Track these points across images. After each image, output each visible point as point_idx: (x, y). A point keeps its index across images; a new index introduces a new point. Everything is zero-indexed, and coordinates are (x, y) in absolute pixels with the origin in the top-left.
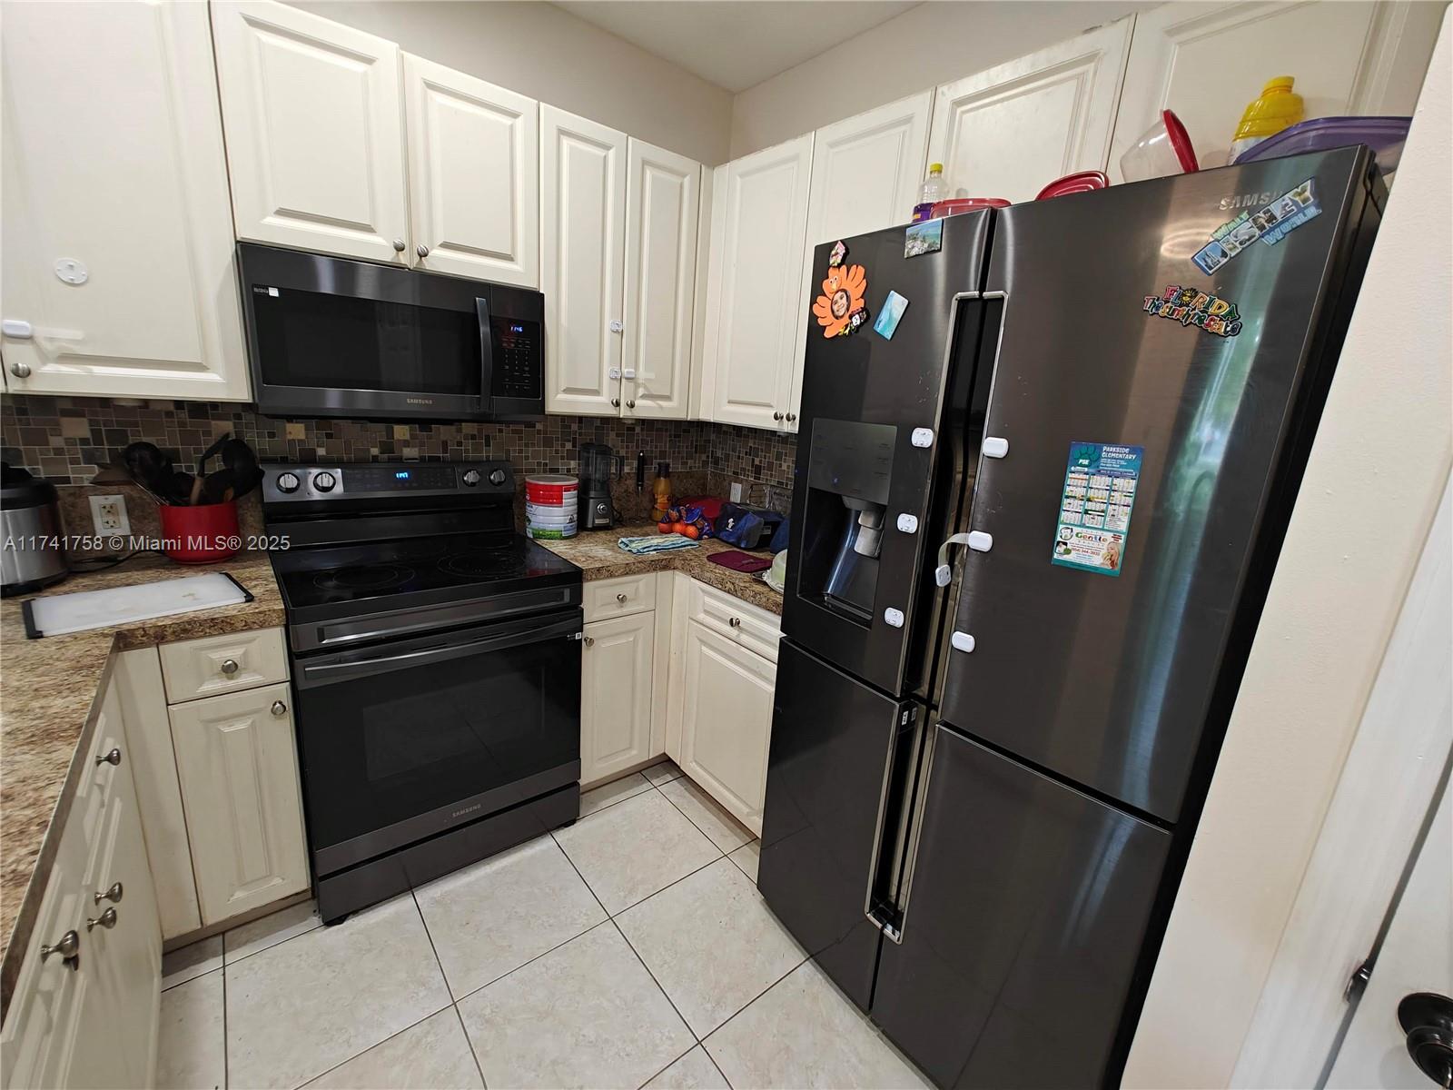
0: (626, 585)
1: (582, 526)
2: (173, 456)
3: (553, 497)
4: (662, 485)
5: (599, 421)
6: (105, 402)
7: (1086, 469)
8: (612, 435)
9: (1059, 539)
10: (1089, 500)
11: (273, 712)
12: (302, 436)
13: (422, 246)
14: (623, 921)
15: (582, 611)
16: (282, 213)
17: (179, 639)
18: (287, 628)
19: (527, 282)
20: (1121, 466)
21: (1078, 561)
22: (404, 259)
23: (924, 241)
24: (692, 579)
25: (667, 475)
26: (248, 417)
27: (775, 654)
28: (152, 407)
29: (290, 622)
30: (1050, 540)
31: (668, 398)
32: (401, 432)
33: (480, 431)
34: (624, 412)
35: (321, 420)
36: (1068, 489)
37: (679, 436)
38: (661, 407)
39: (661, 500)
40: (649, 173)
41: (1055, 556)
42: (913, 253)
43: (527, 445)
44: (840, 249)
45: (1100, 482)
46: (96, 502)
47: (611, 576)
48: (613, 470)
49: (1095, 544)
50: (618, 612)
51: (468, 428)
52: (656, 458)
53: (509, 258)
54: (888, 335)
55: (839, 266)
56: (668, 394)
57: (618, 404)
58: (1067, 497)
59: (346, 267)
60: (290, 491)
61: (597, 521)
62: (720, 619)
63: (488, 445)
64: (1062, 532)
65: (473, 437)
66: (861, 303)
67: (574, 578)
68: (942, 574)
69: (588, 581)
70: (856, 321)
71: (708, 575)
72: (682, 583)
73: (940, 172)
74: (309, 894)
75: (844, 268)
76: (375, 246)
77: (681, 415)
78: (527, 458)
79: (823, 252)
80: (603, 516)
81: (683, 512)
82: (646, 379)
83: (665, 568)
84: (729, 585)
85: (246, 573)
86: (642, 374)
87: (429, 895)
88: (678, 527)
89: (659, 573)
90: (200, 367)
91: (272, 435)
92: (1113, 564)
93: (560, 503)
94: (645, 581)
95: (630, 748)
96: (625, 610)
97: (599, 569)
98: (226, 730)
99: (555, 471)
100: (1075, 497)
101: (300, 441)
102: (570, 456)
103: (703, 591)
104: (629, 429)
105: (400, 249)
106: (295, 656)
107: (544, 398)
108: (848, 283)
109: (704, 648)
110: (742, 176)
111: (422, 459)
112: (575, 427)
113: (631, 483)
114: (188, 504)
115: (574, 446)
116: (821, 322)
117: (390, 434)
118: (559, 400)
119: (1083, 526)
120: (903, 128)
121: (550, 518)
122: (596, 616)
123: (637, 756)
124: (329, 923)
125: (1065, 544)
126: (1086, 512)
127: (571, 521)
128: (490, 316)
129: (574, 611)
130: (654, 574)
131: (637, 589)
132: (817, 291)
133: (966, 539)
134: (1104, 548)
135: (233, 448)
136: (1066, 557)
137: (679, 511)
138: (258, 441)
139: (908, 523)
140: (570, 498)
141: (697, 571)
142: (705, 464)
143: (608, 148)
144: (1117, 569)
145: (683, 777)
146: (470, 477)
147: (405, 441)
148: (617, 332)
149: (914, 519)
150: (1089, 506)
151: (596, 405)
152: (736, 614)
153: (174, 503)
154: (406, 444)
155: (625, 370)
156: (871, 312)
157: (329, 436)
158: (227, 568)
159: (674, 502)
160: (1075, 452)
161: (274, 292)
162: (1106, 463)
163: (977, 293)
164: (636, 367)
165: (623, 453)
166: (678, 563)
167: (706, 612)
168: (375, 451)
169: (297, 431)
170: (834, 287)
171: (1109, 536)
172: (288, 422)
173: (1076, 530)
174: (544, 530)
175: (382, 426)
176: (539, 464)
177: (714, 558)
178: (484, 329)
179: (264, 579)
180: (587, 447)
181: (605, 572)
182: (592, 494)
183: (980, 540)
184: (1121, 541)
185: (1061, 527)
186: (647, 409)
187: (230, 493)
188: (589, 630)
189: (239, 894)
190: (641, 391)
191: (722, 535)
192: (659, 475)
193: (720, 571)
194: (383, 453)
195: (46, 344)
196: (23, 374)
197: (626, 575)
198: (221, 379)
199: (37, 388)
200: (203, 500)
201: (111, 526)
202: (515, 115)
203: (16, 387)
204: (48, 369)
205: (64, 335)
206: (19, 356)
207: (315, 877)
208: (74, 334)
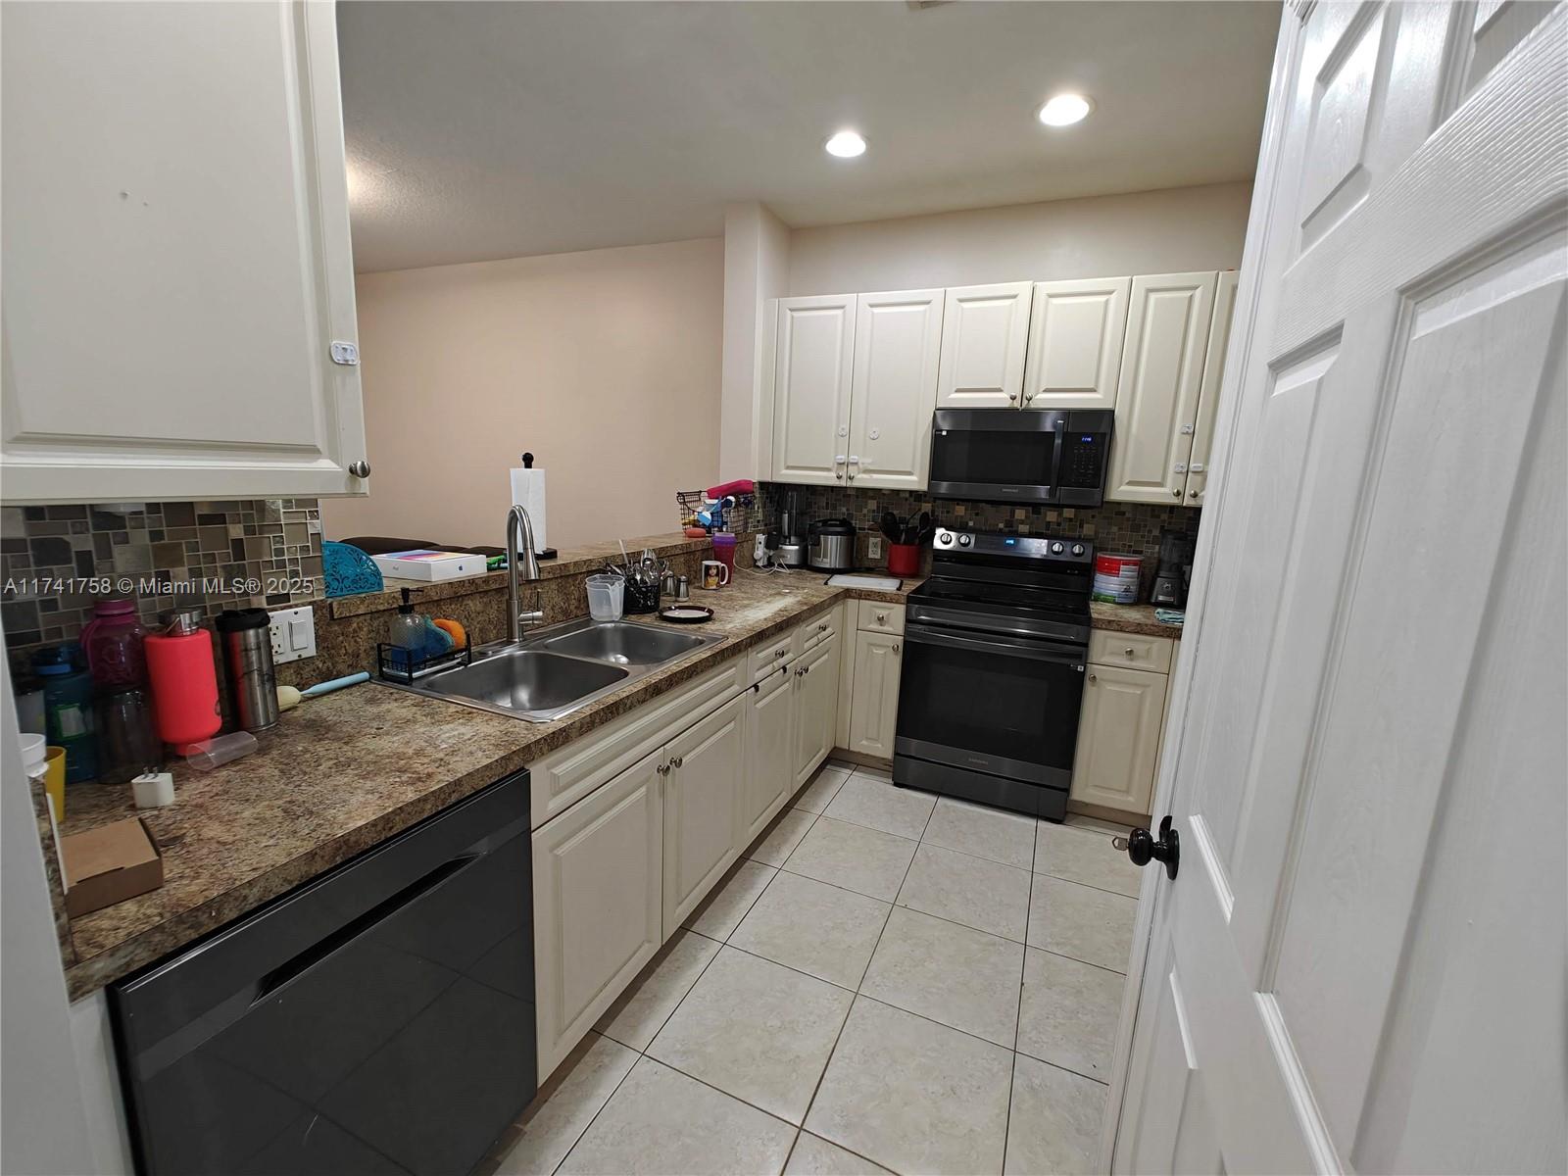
0: (1140, 643)
1: (1140, 598)
2: (901, 520)
3: (1112, 569)
6: (881, 491)
11: (895, 649)
12: (963, 514)
13: (1028, 394)
15: (1088, 650)
16: (958, 391)
17: (866, 599)
18: (908, 605)
19: (1107, 405)
22: (1017, 404)
26: (939, 502)
29: (912, 603)
32: (1020, 514)
34: (1188, 502)
46: (872, 540)
47: (1122, 630)
50: (1127, 663)
51: (1068, 513)
53: (1093, 390)
57: (1179, 494)
60: (946, 543)
65: (1071, 520)
69: (1099, 628)
74: (892, 766)
76: (1000, 400)
78: (1113, 539)
90: (910, 473)
91: (948, 512)
93: (1118, 575)
94: (1159, 644)
95: (1127, 792)
96: (1134, 664)
98: (876, 651)
101: (962, 517)
102: (1152, 540)
105: (1013, 398)
106: (907, 622)
107: (1104, 491)
112: (1164, 516)
114: (899, 544)
117: (1013, 514)
118: (1122, 489)
121: (1109, 585)
122: (1103, 660)
123: (1132, 803)
124: (895, 784)
127: (1128, 590)
129: (1081, 648)
130: (1170, 641)
131: (1148, 651)
135: (924, 517)
138: (942, 516)
140: (1130, 572)
143: (1196, 287)
146: (1055, 547)
147: (1023, 520)
148: (1187, 433)
151: (1161, 495)
153: (894, 543)
154: (1022, 522)
155: (1192, 465)
157: (977, 514)
158: (906, 580)
161: (944, 433)
168: (1001, 526)
169: (960, 510)
172: (958, 504)
174: (1101, 595)
175: (1008, 508)
176: (1120, 545)
178: (1058, 441)
179: (911, 585)
182: (1162, 574)
187: (917, 541)
188: (1094, 670)
189: (864, 742)
194: (1006, 527)
195: (861, 466)
196: (851, 478)
197: (1138, 633)
198: (916, 479)
199: (856, 484)
200: (905, 543)
201: (874, 553)
202: (1110, 293)
203: (849, 484)
204: (860, 476)
205: (866, 461)
206: (852, 470)
207: (896, 754)
208: (870, 461)
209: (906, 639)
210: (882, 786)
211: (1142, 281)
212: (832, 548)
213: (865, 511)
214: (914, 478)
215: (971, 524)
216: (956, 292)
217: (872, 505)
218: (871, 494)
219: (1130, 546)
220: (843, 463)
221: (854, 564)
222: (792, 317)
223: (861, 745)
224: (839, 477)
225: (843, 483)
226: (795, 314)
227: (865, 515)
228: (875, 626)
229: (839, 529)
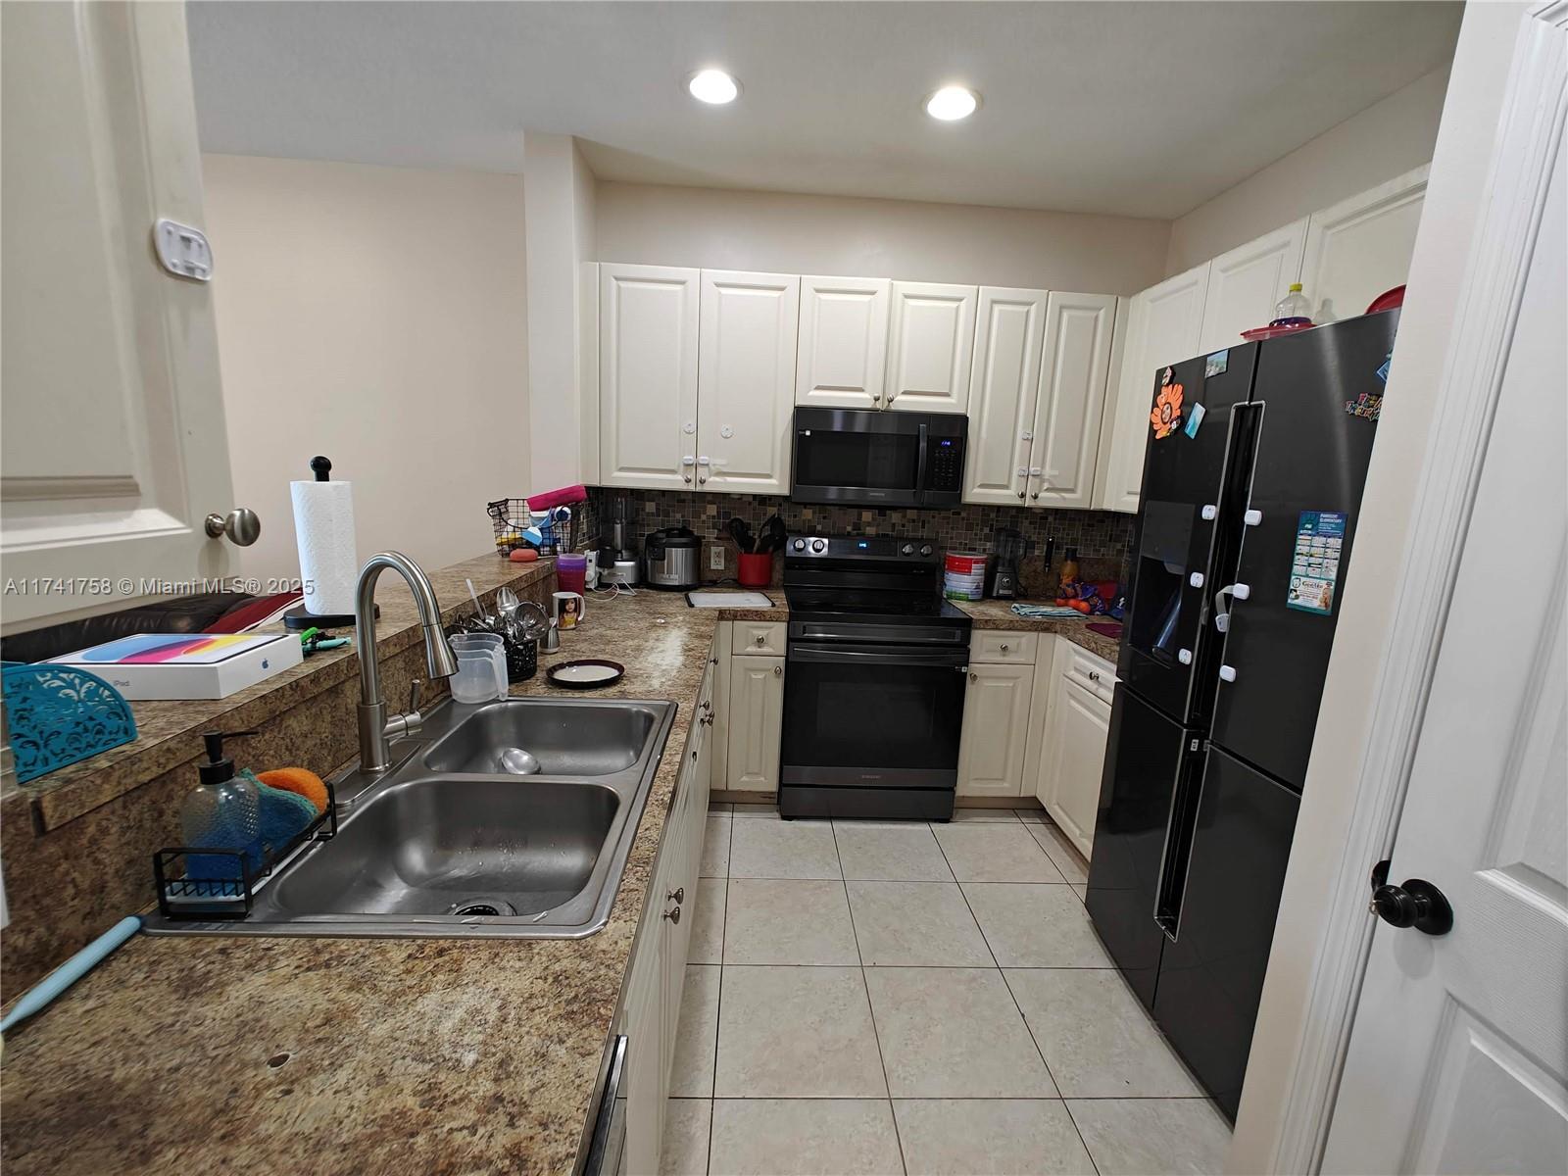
0: (1012, 639)
1: (986, 593)
2: (748, 527)
3: (964, 568)
4: (1069, 568)
5: (1014, 511)
6: (725, 496)
7: (1310, 532)
8: (1026, 523)
9: (1292, 587)
10: (1311, 556)
11: (776, 672)
12: (810, 517)
13: (891, 395)
14: (965, 887)
15: (969, 651)
16: (818, 388)
17: (741, 619)
18: (788, 623)
19: (959, 410)
20: (1332, 529)
21: (1303, 604)
22: (879, 405)
23: (1217, 366)
24: (1068, 641)
25: (1074, 559)
26: (785, 505)
27: (1110, 697)
28: (744, 499)
29: (792, 619)
30: (1285, 589)
31: (1072, 491)
32: (867, 516)
33: (919, 516)
34: (1029, 502)
35: (822, 506)
36: (1298, 547)
37: (1093, 526)
38: (1064, 499)
39: (1066, 580)
40: (1065, 315)
41: (1289, 601)
42: (1210, 375)
43: (952, 528)
44: (1169, 373)
45: (1319, 541)
46: (714, 550)
47: (997, 629)
48: (1021, 551)
49: (1315, 590)
50: (1000, 659)
51: (911, 514)
52: (1066, 544)
53: (947, 395)
54: (1193, 436)
55: (1168, 385)
56: (1072, 487)
57: (1023, 496)
58: (1298, 554)
59: (850, 414)
60: (800, 550)
61: (1001, 592)
62: (1084, 674)
63: (923, 527)
64: (1294, 582)
65: (914, 521)
66: (1178, 413)
67: (967, 624)
68: (1222, 621)
69: (976, 629)
70: (1174, 426)
71: (1079, 636)
72: (1062, 644)
73: (1300, 290)
74: (776, 801)
75: (1171, 386)
76: (863, 400)
77: (1085, 506)
78: (952, 538)
79: (1160, 373)
80: (1009, 588)
81: (1080, 593)
82: (1050, 476)
83: (1047, 630)
84: (1093, 645)
85: (772, 595)
86: (1048, 472)
87: (841, 827)
88: (1072, 602)
89: (1041, 634)
90: (769, 476)
92: (1326, 605)
93: (969, 573)
94: (1027, 638)
95: (1003, 779)
96: (1007, 659)
97: (986, 621)
98: (754, 676)
99: (974, 549)
100: (1302, 554)
101: (809, 520)
102: (987, 539)
103: (1075, 651)
104: (1041, 518)
105: (877, 399)
106: (791, 640)
107: (961, 494)
108: (1173, 396)
109: (1073, 702)
110: (1152, 301)
111: (878, 535)
112: (993, 515)
113: (1040, 565)
114: (751, 553)
115: (991, 530)
116: (1155, 427)
117: (860, 516)
118: (976, 492)
119: (1307, 576)
120: (1281, 252)
121: (961, 583)
122: (981, 658)
123: (1006, 788)
124: (784, 818)
125: (1296, 591)
126: (1309, 565)
127: (977, 587)
128: (928, 437)
129: (963, 649)
130: (1035, 634)
131: (1018, 645)
132: (1155, 405)
133: (1232, 589)
134: (1320, 593)
135: (776, 522)
136: (1296, 602)
137: (1074, 588)
138: (788, 521)
139: (1197, 580)
140: (978, 570)
141: (1071, 634)
142: (1120, 552)
143: (1031, 304)
144: (1330, 609)
145: (1051, 822)
146: (907, 549)
147: (869, 523)
148: (1027, 439)
149: (1201, 576)
150: (1312, 560)
151: (1007, 496)
152: (1096, 670)
153: (746, 552)
154: (869, 524)
155: (1032, 469)
156: (1183, 420)
157: (824, 518)
158: (765, 591)
159: (1077, 579)
160: (1303, 519)
161: (808, 433)
162: (1323, 527)
163: (1247, 403)
164: (1043, 466)
165: (1034, 538)
166: (1058, 627)
167: (1076, 669)
168: (849, 529)
169: (808, 514)
170: (1163, 401)
171: (1323, 583)
172: (805, 508)
173: (1303, 579)
174: (955, 593)
175: (855, 511)
176: (961, 543)
177: (1091, 627)
178: (923, 445)
179: (781, 598)
180: (999, 531)
181: (992, 625)
182: (1000, 569)
183: (1241, 591)
184: (1332, 587)
185: (1293, 577)
186: (1049, 499)
187: (771, 549)
188: (974, 668)
189: (744, 779)
190: (1046, 486)
191: (1114, 612)
192: (1066, 560)
193: (1089, 634)
194: (854, 530)
195: (712, 468)
196: (702, 482)
197: (1010, 629)
198: (776, 482)
199: (707, 488)
200: (758, 552)
201: (717, 564)
202: (961, 300)
203: (699, 489)
204: (712, 479)
205: (719, 462)
206: (702, 473)
207: (781, 784)
208: (724, 462)
209: (790, 659)
210: (769, 822)
211: (988, 292)
212: (677, 564)
213: (704, 517)
214: (773, 481)
215: (819, 528)
216: (812, 281)
217: (712, 510)
218: (710, 498)
219: (966, 544)
220: (692, 465)
221: (702, 580)
222: (619, 287)
223: (741, 782)
224: (688, 481)
225: (691, 487)
226: (623, 284)
227: (704, 522)
228: (751, 649)
229: (683, 540)
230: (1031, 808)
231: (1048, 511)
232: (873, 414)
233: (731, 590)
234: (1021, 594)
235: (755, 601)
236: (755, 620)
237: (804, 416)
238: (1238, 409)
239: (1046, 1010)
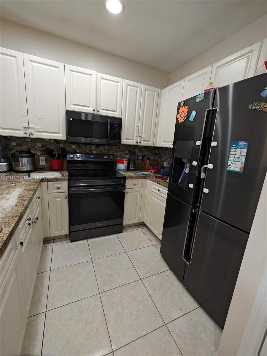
0: (136, 181)
1: (128, 169)
2: (53, 151)
3: (122, 162)
4: (148, 162)
6: (43, 140)
7: (235, 147)
8: (137, 150)
9: (228, 165)
10: (235, 155)
11: (65, 197)
12: (75, 148)
13: (98, 109)
14: (128, 253)
15: (125, 185)
16: (74, 105)
17: (51, 181)
18: (68, 181)
19: (119, 116)
20: (243, 146)
21: (233, 170)
22: (95, 112)
23: (200, 99)
24: (151, 181)
25: (149, 159)
26: (66, 144)
27: (166, 197)
28: (50, 141)
29: (69, 180)
31: (149, 141)
32: (93, 148)
33: (109, 148)
34: (138, 144)
35: (79, 144)
36: (231, 152)
37: (153, 151)
38: (147, 143)
39: (147, 165)
40: (146, 92)
41: (228, 169)
42: (198, 101)
43: (118, 152)
44: (183, 103)
45: (238, 150)
46: (41, 158)
47: (132, 179)
48: (136, 158)
49: (237, 165)
50: (134, 187)
51: (106, 147)
52: (147, 156)
53: (115, 111)
54: (192, 121)
55: (182, 106)
56: (149, 140)
57: (137, 142)
58: (230, 154)
59: (86, 114)
60: (72, 158)
61: (132, 168)
62: (156, 190)
63: (110, 151)
64: (229, 163)
65: (107, 149)
66: (187, 114)
67: (124, 178)
68: (203, 175)
69: (127, 179)
70: (185, 118)
71: (154, 180)
72: (149, 182)
74: (69, 236)
75: (184, 107)
76: (90, 110)
77: (152, 145)
78: (118, 154)
79: (179, 104)
80: (133, 167)
81: (151, 168)
82: (144, 137)
83: (145, 178)
84: (158, 182)
85: (63, 172)
86: (143, 136)
87: (90, 241)
88: (150, 170)
89: (144, 180)
90: (58, 133)
91: (70, 147)
92: (241, 170)
93: (123, 164)
94: (140, 181)
95: (135, 219)
96: (135, 187)
97: (130, 177)
98: (57, 200)
99: (124, 157)
100: (232, 154)
102: (127, 154)
103: (153, 184)
104: (141, 149)
105: (94, 110)
106: (69, 187)
107: (121, 141)
108: (185, 109)
109: (153, 197)
110: (168, 90)
111: (97, 153)
113: (141, 161)
114: (55, 159)
115: (128, 152)
116: (178, 119)
117: (91, 148)
118: (124, 141)
119: (234, 161)
120: (205, 75)
121: (121, 167)
122: (129, 187)
123: (136, 221)
124: (72, 242)
125: (230, 166)
126: (235, 158)
127: (126, 168)
128: (111, 123)
129: (124, 185)
130: (142, 179)
131: (138, 183)
132: (178, 113)
133: (207, 166)
134: (239, 166)
135: (63, 149)
136: (230, 169)
137: (150, 167)
138: (67, 149)
139: (195, 163)
140: (126, 163)
141: (152, 179)
142: (159, 157)
143: (138, 87)
144: (242, 171)
145: (147, 228)
146: (106, 157)
148: (138, 126)
150: (236, 156)
151: (133, 142)
152: (160, 189)
153: (52, 159)
154: (94, 150)
155: (139, 135)
156: (188, 116)
157: (80, 148)
158: (60, 171)
159: (150, 165)
160: (233, 143)
161: (71, 119)
162: (240, 145)
163: (211, 109)
164: (142, 134)
165: (139, 154)
166: (148, 177)
167: (153, 188)
168: (88, 151)
169: (74, 147)
170: (181, 111)
171: (240, 163)
172: (73, 145)
173: (232, 162)
174: (120, 169)
175: (89, 146)
176: (120, 156)
177: (157, 177)
178: (109, 126)
179: (66, 174)
180: (131, 152)
182: (131, 162)
183: (210, 166)
184: (243, 164)
185: (229, 162)
186: (144, 143)
187: (62, 158)
188: (127, 190)
189: (57, 232)
190: (143, 140)
191: (160, 173)
192: (147, 160)
193: (157, 179)
194: (89, 152)
195: (35, 129)
196: (32, 134)
197: (136, 179)
198: (61, 135)
199: (34, 136)
200: (57, 159)
201: (43, 162)
202: (118, 82)
203: (31, 136)
204: (36, 133)
205: (39, 127)
206: (32, 131)
207: (70, 232)
208: (40, 127)
209: (69, 193)
211: (126, 82)
212: (25, 163)
213: (36, 147)
214: (60, 135)
215: (78, 151)
216: (69, 67)
217: (39, 145)
218: (37, 141)
219: (122, 156)
220: (27, 128)
221: (36, 168)
223: (55, 233)
224: (26, 134)
225: (28, 136)
227: (36, 149)
229: (27, 155)
230: (143, 224)
231: (142, 146)
232: (93, 115)
233: (48, 171)
234: (136, 169)
235: (56, 175)
236: (56, 181)
237: (69, 113)
238: (208, 111)
239: (156, 291)
